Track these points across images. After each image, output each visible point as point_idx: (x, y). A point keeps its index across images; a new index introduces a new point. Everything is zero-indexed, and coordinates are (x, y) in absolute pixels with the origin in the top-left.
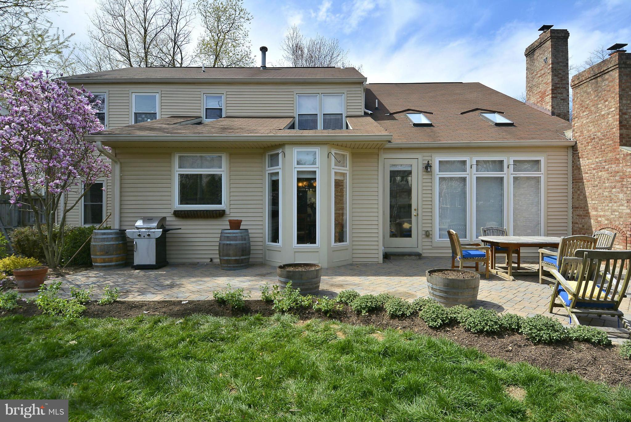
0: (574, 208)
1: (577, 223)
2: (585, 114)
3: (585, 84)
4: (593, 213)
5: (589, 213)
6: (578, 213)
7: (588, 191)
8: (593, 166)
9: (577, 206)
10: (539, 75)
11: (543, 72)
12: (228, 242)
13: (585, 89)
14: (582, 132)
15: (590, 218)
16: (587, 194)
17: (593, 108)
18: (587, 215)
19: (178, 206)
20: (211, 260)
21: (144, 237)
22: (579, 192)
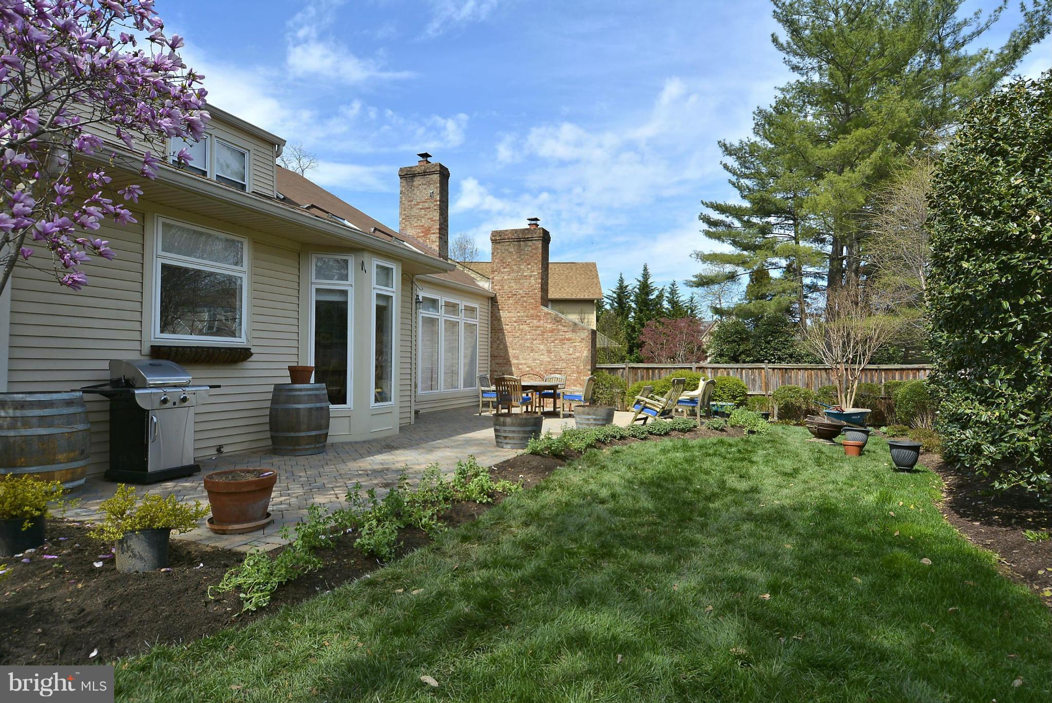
0: (493, 357)
1: (496, 371)
2: (506, 270)
3: (507, 244)
4: (513, 361)
5: (510, 361)
6: (497, 361)
7: (509, 340)
8: (514, 319)
9: (496, 355)
10: (421, 207)
11: (426, 205)
12: (318, 405)
13: (507, 247)
14: (502, 286)
15: (510, 366)
16: (508, 344)
17: (515, 267)
18: (508, 363)
19: (156, 336)
20: (219, 449)
21: (174, 404)
22: (498, 342)
